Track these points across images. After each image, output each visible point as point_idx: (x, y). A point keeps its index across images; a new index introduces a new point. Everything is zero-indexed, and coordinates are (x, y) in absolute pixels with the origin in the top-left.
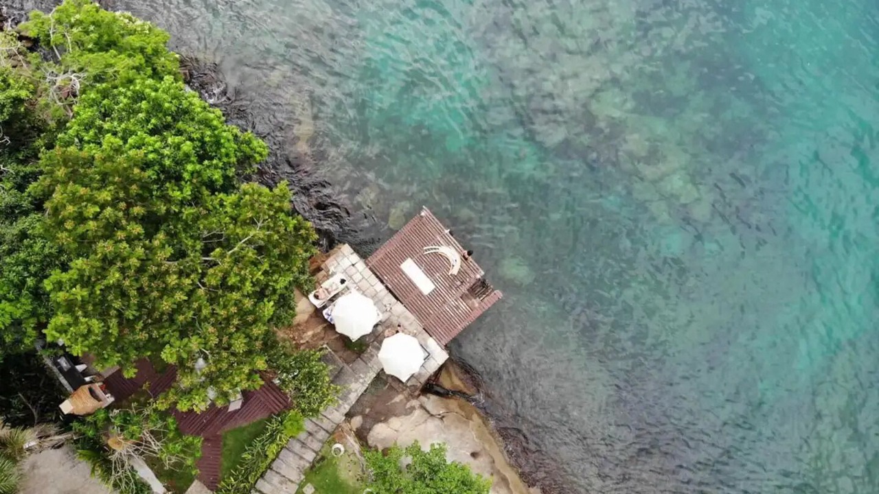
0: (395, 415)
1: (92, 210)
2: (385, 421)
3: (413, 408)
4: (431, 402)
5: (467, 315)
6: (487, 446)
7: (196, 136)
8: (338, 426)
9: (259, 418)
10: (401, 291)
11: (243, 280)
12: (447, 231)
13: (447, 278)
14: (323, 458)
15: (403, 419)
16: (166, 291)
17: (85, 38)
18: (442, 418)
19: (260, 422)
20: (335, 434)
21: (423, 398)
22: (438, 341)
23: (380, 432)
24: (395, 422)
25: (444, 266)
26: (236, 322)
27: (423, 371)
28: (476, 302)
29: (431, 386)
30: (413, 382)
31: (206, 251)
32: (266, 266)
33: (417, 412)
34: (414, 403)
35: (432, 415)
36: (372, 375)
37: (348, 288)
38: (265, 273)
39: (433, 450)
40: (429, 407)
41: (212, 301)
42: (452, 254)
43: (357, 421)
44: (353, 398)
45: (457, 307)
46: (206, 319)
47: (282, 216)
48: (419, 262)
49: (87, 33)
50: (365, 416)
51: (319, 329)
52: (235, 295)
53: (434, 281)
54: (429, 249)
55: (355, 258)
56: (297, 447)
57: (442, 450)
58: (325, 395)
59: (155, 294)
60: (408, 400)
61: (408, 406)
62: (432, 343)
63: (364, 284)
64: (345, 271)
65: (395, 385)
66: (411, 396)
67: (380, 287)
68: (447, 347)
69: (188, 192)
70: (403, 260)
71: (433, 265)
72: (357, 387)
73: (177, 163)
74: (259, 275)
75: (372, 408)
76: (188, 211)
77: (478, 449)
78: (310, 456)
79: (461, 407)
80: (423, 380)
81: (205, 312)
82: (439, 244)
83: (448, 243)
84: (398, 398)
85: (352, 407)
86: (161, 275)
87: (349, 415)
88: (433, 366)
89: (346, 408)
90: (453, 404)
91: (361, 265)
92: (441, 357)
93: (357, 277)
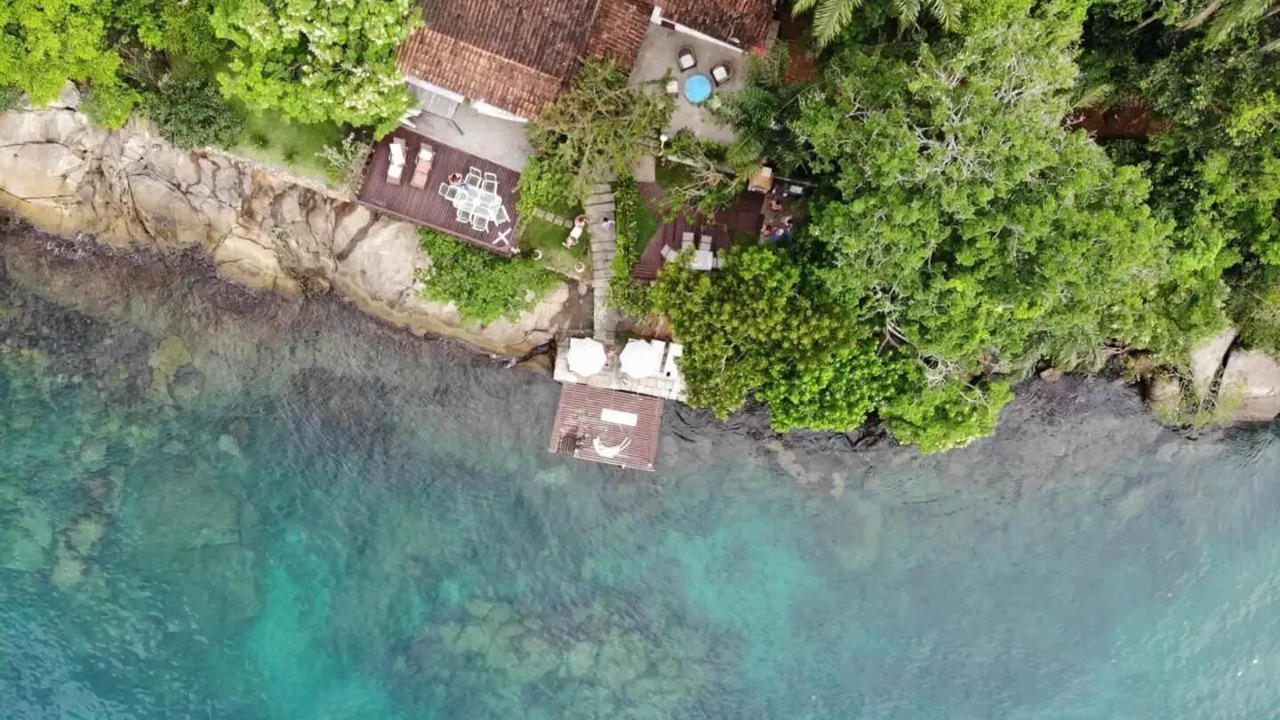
0: (560, 312)
1: (803, 330)
2: (564, 304)
3: (552, 325)
4: (543, 338)
5: (563, 419)
6: (479, 337)
7: (801, 408)
8: (592, 279)
9: (645, 253)
10: (623, 398)
11: (702, 348)
12: (623, 466)
13: (599, 432)
14: (585, 253)
15: (553, 313)
16: (734, 314)
17: (957, 409)
18: (526, 333)
19: (642, 252)
20: (590, 273)
21: (550, 337)
22: (570, 384)
23: (560, 295)
24: (556, 308)
25: (606, 439)
26: (687, 324)
27: (563, 355)
28: (564, 431)
29: (551, 349)
30: (565, 343)
31: (736, 348)
32: (697, 365)
33: (546, 324)
34: (554, 330)
35: (535, 330)
36: (597, 327)
37: (662, 371)
38: (694, 360)
39: (518, 316)
40: (541, 334)
41: (709, 325)
42: (607, 452)
43: (583, 290)
44: (598, 303)
45: (575, 418)
46: (703, 313)
47: (712, 401)
48: (626, 429)
49: (958, 414)
50: (580, 297)
51: (658, 330)
52: (698, 338)
53: (605, 424)
54: (627, 443)
55: (674, 396)
56: (608, 246)
57: (513, 321)
58: (615, 297)
59: (738, 308)
60: (560, 328)
61: (556, 326)
62: (573, 380)
63: (652, 383)
64: (673, 382)
65: (577, 332)
66: (559, 333)
67: (640, 389)
68: (560, 383)
69: (774, 373)
70: (639, 422)
71: (615, 434)
72: (601, 314)
73: (794, 385)
74: (696, 357)
75: (580, 305)
76: (764, 363)
77: (485, 332)
78: (595, 247)
79: (518, 350)
80: (559, 350)
81: (706, 317)
82: (622, 452)
83: (616, 458)
84: (567, 325)
85: (593, 297)
86: (744, 320)
87: (591, 290)
88: (559, 363)
89: (597, 293)
90: (526, 349)
91: (665, 394)
92: (559, 374)
93: (661, 384)
